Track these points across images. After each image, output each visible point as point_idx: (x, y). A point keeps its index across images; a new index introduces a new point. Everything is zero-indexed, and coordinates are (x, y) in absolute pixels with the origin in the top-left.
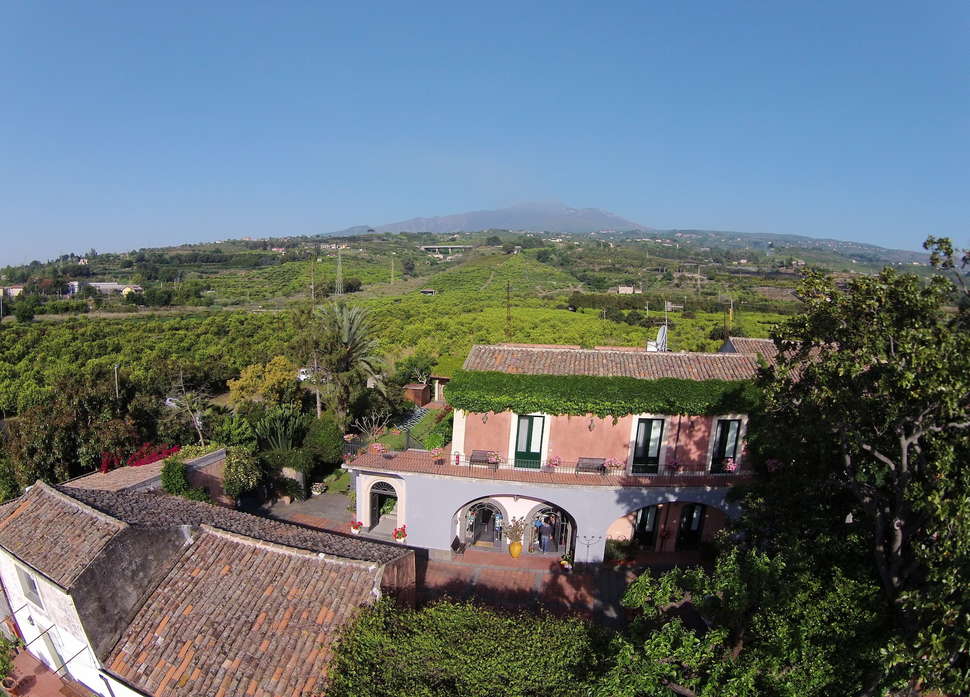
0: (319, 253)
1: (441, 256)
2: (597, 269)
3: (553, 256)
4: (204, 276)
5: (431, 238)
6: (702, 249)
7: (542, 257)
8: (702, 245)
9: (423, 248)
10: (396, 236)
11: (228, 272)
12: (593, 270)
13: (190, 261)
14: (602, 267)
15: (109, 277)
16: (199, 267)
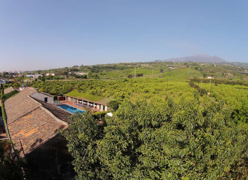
0: (140, 66)
1: (172, 68)
2: (208, 72)
3: (199, 68)
4: (108, 72)
5: (172, 63)
6: (239, 67)
7: (196, 69)
8: (239, 66)
9: (168, 66)
10: (163, 63)
11: (114, 71)
12: (207, 72)
13: (106, 68)
14: (210, 71)
15: (83, 71)
16: (108, 69)
